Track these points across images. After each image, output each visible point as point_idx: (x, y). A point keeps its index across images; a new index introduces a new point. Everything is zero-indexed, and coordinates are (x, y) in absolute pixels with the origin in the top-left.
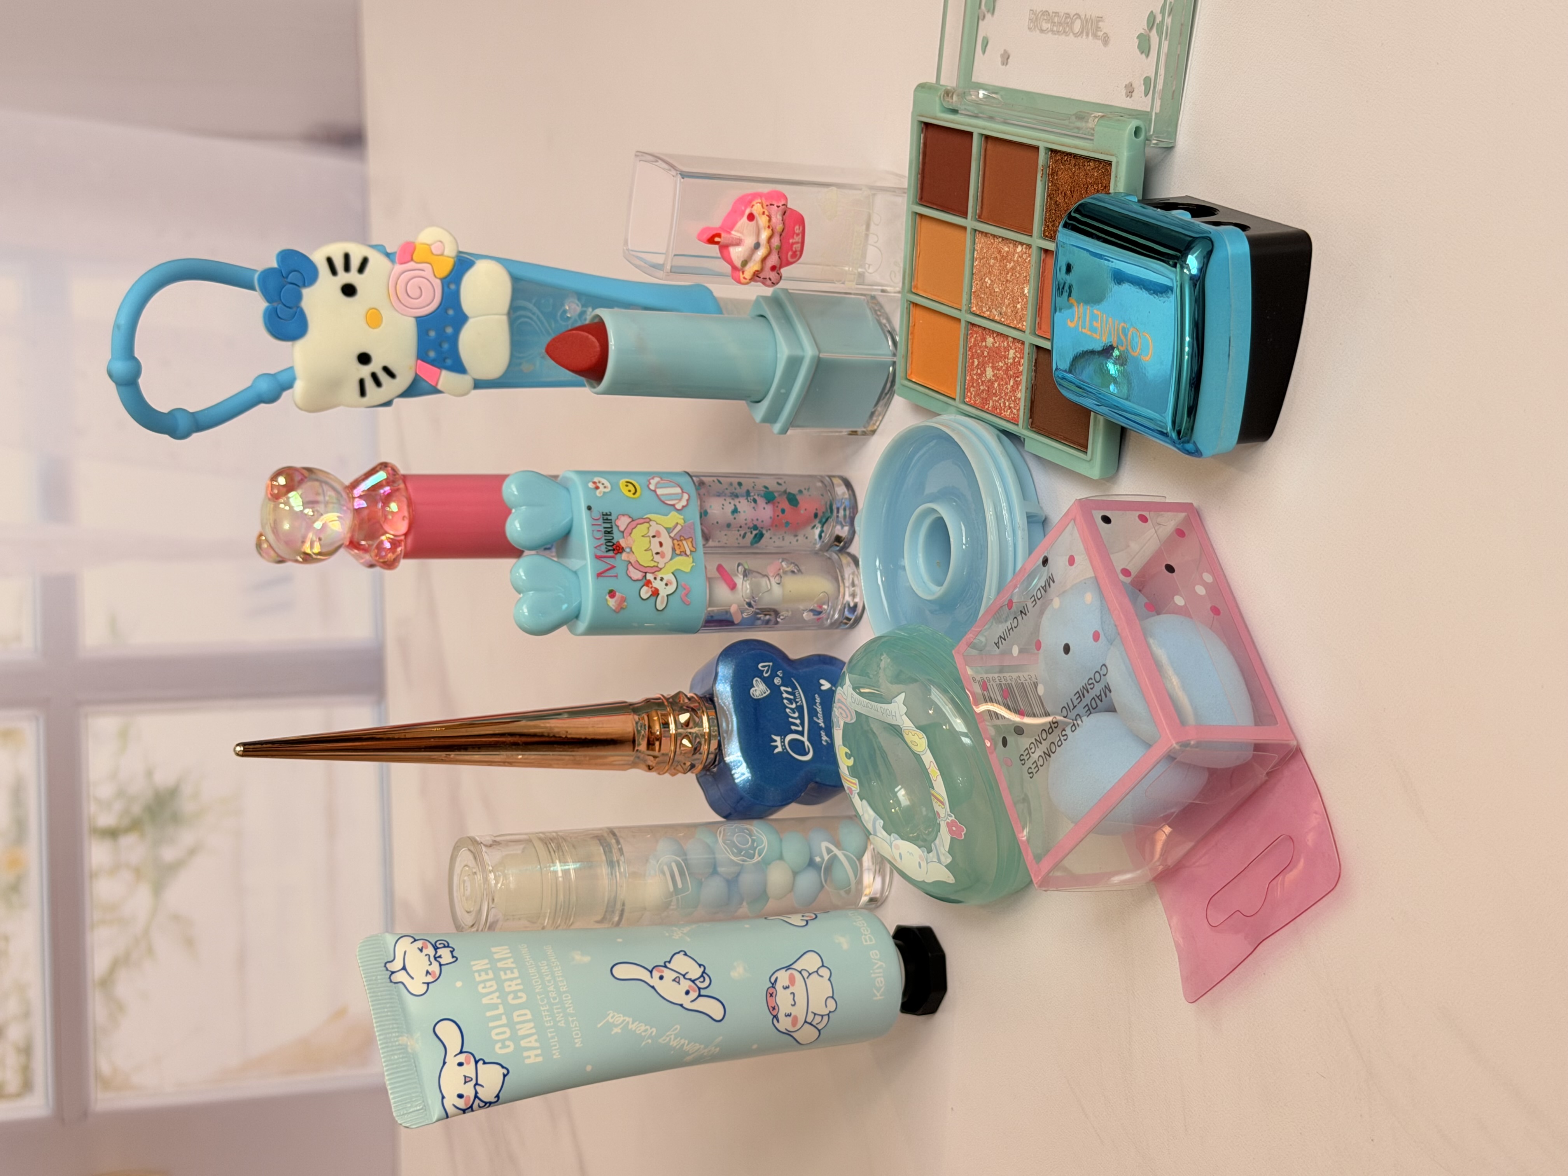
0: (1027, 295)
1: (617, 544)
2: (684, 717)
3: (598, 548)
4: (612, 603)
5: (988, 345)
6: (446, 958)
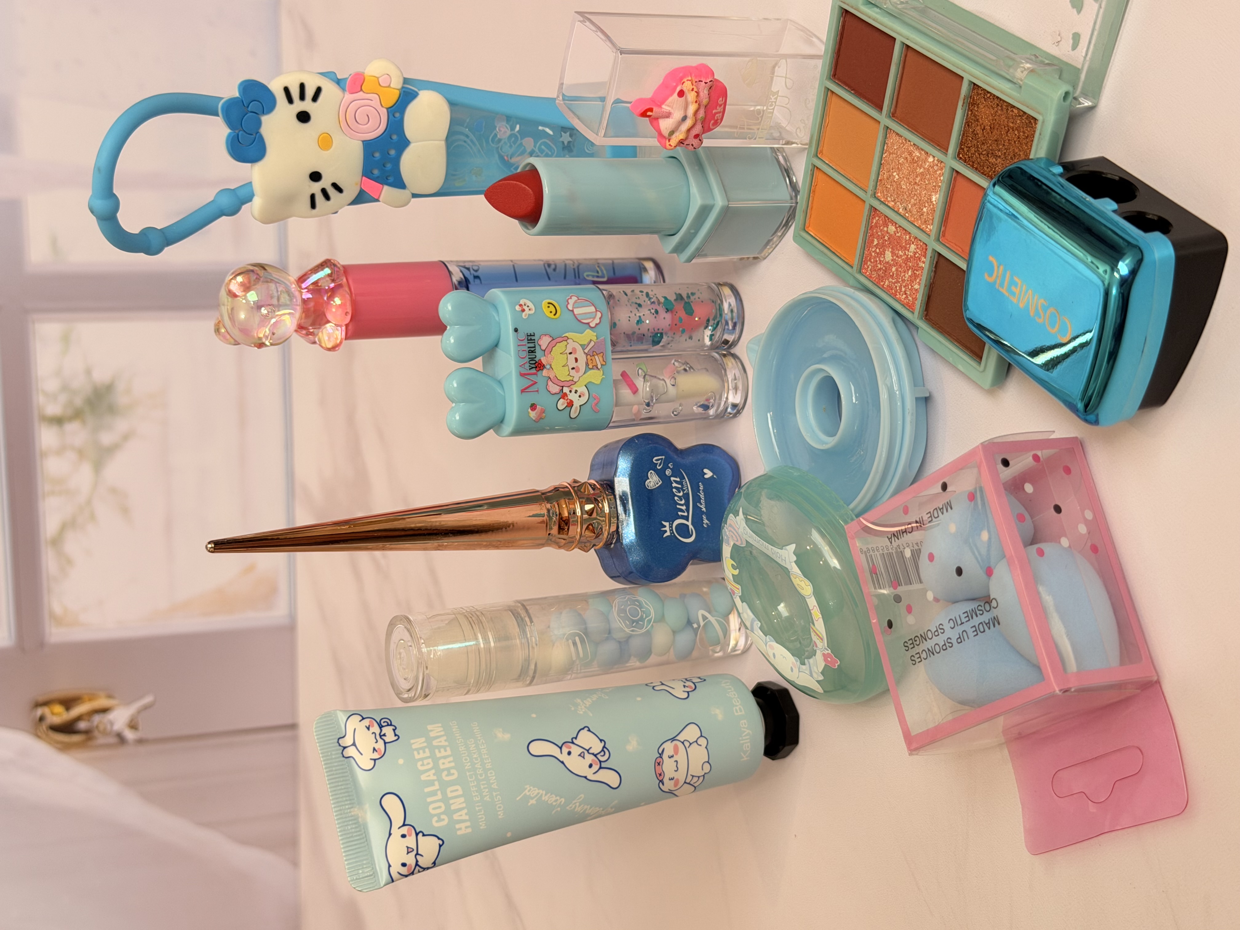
0: (934, 203)
1: (539, 362)
2: (588, 507)
3: (523, 366)
4: (533, 414)
5: (889, 231)
6: (390, 737)
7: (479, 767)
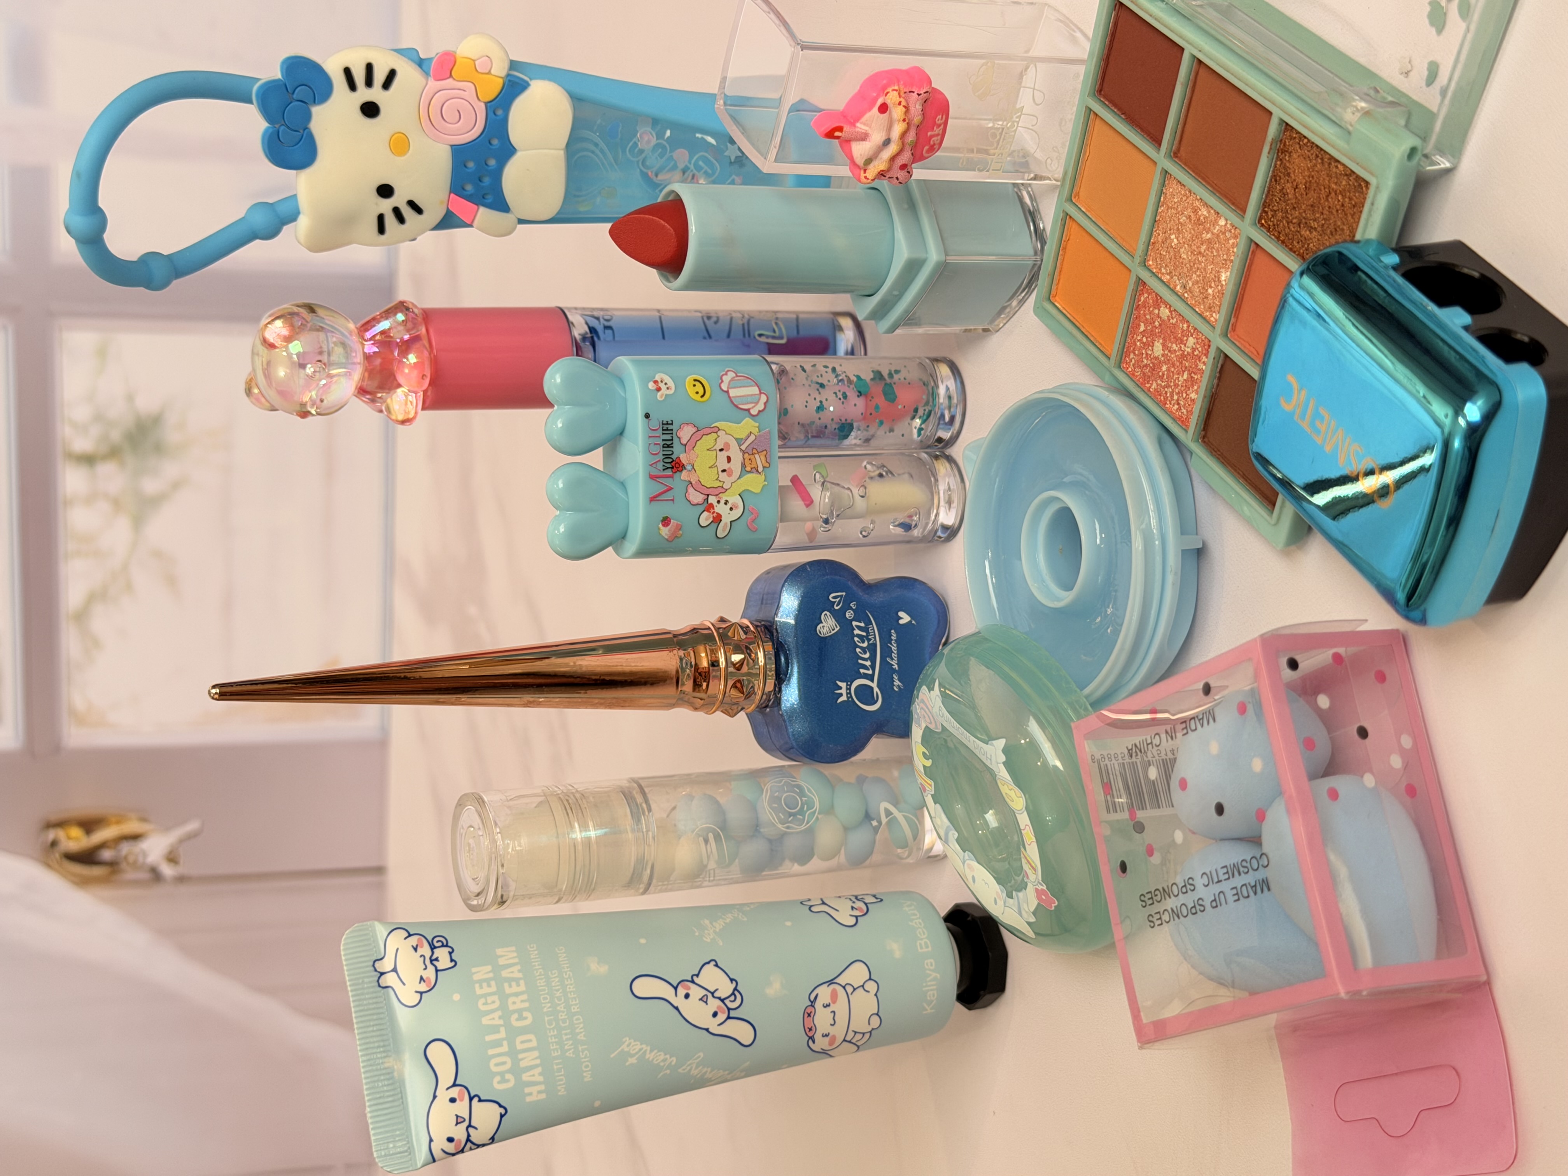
0: (1224, 283)
1: (677, 461)
2: (736, 658)
3: (654, 466)
4: (665, 531)
5: (1161, 315)
6: (444, 961)
7: (562, 1009)
